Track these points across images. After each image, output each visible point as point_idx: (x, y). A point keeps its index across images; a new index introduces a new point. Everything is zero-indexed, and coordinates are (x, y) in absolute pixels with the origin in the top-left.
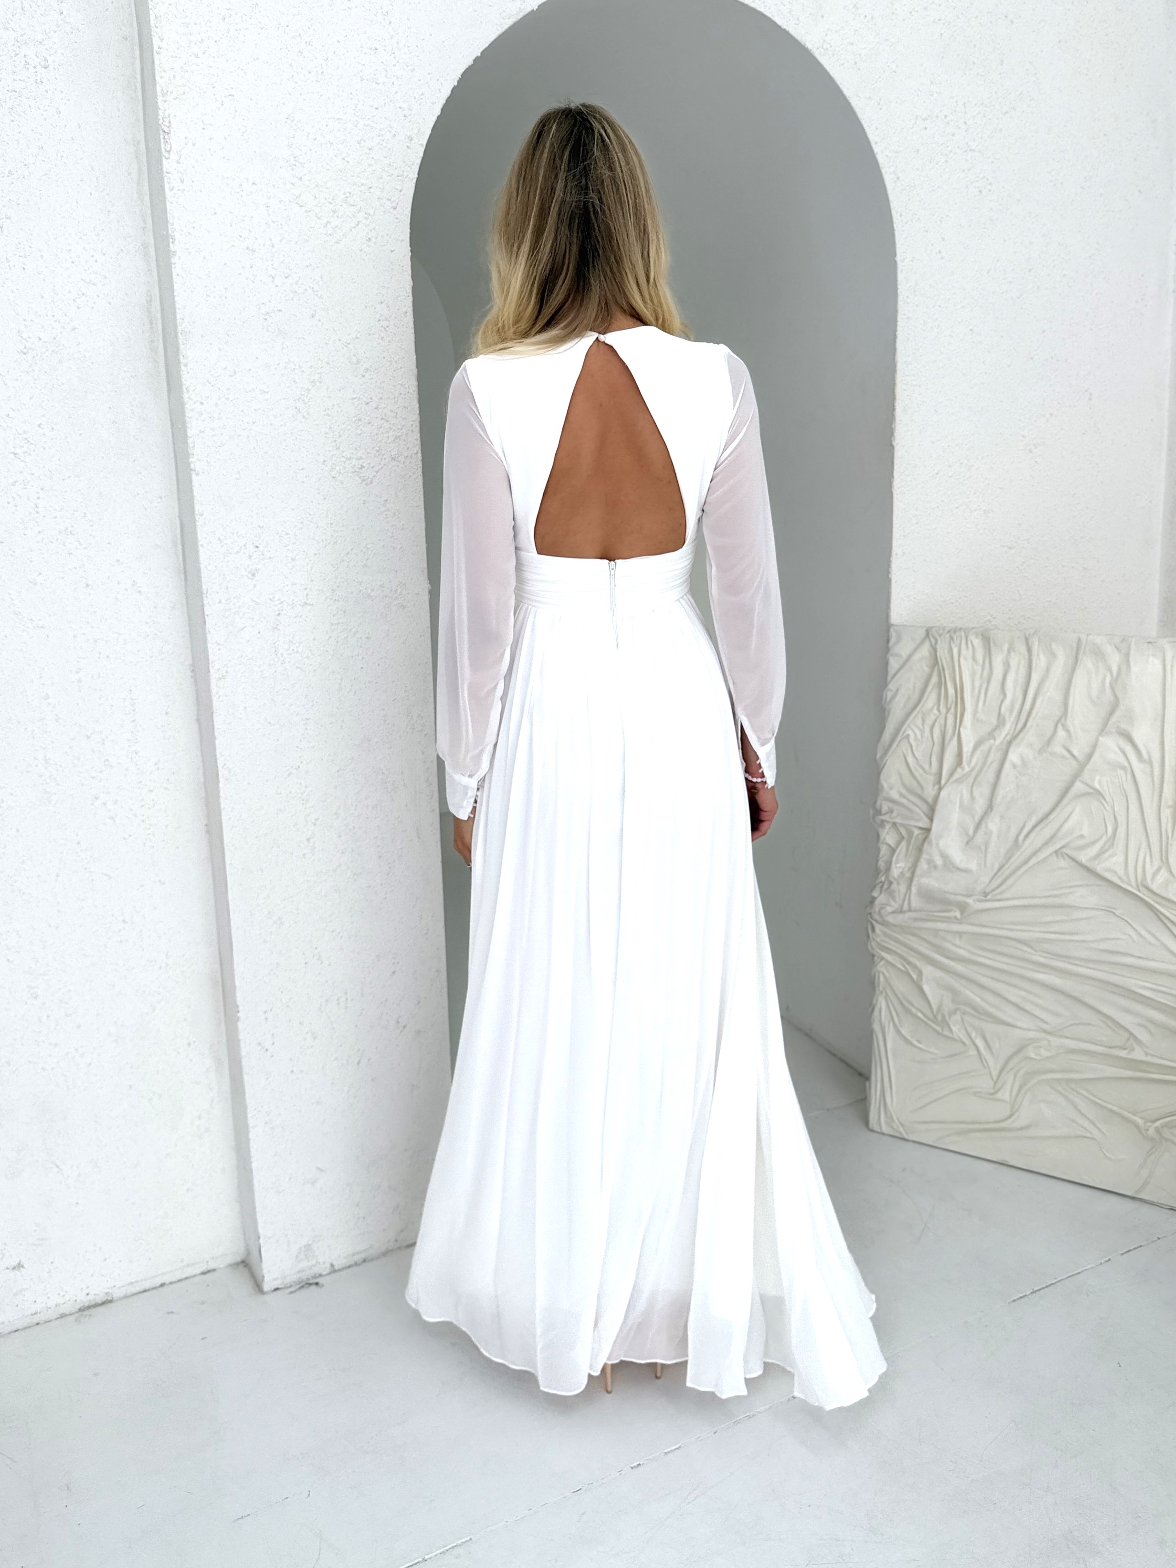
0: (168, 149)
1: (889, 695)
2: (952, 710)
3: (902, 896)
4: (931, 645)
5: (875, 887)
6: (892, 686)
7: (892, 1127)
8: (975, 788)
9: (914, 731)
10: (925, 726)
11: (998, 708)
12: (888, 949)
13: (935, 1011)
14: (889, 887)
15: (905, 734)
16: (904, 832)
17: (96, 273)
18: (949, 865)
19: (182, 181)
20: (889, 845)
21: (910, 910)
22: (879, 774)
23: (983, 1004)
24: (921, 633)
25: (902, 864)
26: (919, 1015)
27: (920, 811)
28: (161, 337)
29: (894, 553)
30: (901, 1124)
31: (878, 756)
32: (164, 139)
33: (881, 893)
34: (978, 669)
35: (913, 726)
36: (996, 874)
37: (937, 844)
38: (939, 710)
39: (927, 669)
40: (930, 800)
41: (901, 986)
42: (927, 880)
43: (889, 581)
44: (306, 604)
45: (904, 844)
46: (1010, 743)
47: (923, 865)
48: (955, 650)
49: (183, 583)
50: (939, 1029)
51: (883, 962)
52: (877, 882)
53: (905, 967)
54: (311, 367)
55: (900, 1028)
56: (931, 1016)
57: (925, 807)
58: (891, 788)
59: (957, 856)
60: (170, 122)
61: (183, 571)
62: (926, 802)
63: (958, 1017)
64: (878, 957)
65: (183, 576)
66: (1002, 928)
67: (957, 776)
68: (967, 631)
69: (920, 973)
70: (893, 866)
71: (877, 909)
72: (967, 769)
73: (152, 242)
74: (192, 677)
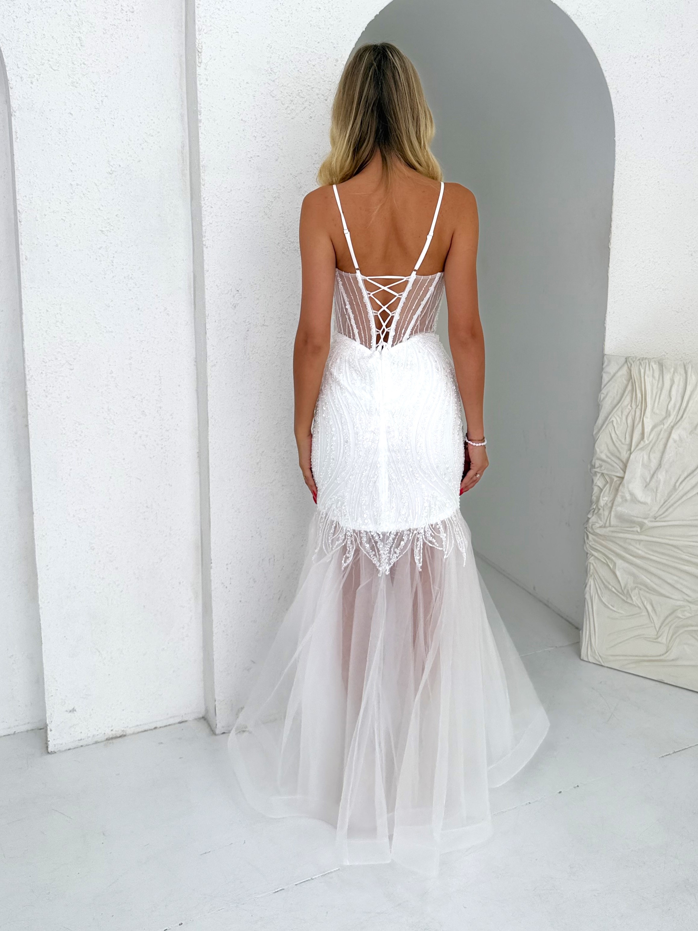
0: (200, 61)
1: (602, 396)
2: (639, 407)
3: (606, 518)
4: (628, 367)
5: (589, 512)
6: (604, 391)
7: (594, 658)
8: (651, 453)
9: (615, 418)
10: (623, 415)
11: (666, 407)
12: (597, 549)
13: (623, 588)
14: (598, 512)
15: (611, 420)
16: (608, 480)
17: (153, 129)
18: (634, 500)
19: (207, 80)
20: (599, 487)
21: (610, 526)
22: (594, 444)
23: (652, 584)
24: (623, 360)
25: (606, 498)
26: (613, 589)
27: (618, 467)
28: (188, 168)
29: (608, 312)
30: (600, 656)
31: (594, 433)
32: (198, 55)
33: (593, 516)
34: (656, 383)
35: (616, 416)
36: (662, 505)
37: (628, 488)
38: (631, 406)
39: (625, 382)
40: (624, 460)
41: (604, 572)
42: (621, 509)
43: (605, 328)
44: (264, 325)
45: (608, 486)
46: (673, 427)
47: (619, 499)
48: (642, 371)
49: (193, 310)
50: (625, 598)
51: (593, 558)
52: (591, 509)
53: (606, 561)
54: (274, 189)
55: (602, 598)
56: (620, 591)
57: (621, 465)
58: (601, 452)
59: (640, 494)
60: (202, 46)
61: (193, 303)
62: (622, 461)
63: (636, 591)
64: (590, 554)
65: (193, 306)
66: (664, 538)
67: (640, 446)
68: (649, 360)
69: (615, 564)
70: (601, 498)
71: (590, 525)
72: (647, 442)
73: (186, 113)
74: (194, 365)
